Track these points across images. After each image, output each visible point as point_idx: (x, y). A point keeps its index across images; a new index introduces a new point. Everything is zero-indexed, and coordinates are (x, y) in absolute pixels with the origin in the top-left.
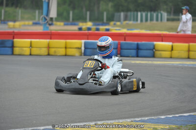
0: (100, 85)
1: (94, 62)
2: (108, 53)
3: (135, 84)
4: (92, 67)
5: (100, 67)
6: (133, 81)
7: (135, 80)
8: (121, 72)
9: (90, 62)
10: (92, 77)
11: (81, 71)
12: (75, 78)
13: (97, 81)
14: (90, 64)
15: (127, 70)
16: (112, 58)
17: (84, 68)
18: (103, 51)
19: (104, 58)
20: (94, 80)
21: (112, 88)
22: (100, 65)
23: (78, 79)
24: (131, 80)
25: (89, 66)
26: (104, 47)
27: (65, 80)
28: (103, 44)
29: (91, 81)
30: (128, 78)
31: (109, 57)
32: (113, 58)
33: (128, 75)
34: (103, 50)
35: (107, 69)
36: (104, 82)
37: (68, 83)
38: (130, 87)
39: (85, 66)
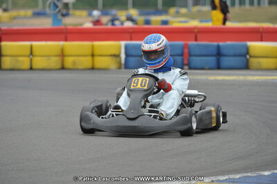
1: (148, 79)
2: (163, 62)
4: (146, 88)
6: (211, 111)
9: (140, 79)
10: (144, 107)
14: (141, 83)
17: (131, 90)
25: (139, 86)
28: (154, 47)
34: (152, 58)
35: (170, 92)
36: (167, 115)
37: (102, 118)
38: (207, 122)
39: (132, 87)
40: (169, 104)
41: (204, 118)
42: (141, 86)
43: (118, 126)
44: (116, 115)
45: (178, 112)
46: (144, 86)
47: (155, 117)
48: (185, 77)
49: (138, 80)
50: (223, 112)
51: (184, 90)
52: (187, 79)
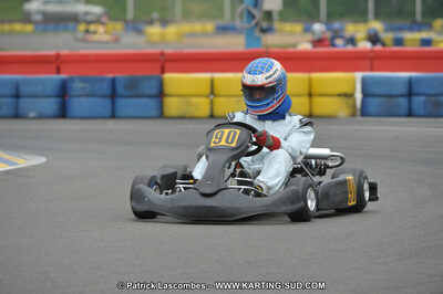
0: (258, 195)
1: (238, 131)
2: (275, 105)
3: (352, 188)
4: (234, 145)
5: (254, 144)
6: (345, 181)
7: (350, 177)
8: (308, 157)
9: (226, 131)
10: (233, 175)
11: (204, 158)
12: (188, 176)
13: (251, 184)
14: (227, 138)
15: (326, 151)
16: (284, 118)
17: (210, 149)
18: (258, 100)
19: (262, 118)
20: (240, 183)
21: (293, 203)
22: (254, 139)
23: (196, 181)
24: (341, 177)
25: (223, 143)
26: (261, 88)
27: (157, 183)
28: (260, 80)
29: (233, 184)
30: (329, 172)
31: (278, 115)
32: (288, 117)
33: (330, 164)
34: (257, 97)
36: (269, 188)
37: (167, 194)
38: (337, 199)
39: (212, 145)
40: (273, 172)
41: (332, 193)
42: (227, 141)
43: (187, 207)
44: (185, 188)
45: (286, 184)
46: (232, 142)
47: (246, 192)
48: (308, 129)
49: (223, 133)
50: (370, 184)
51: (304, 151)
52: (310, 132)
